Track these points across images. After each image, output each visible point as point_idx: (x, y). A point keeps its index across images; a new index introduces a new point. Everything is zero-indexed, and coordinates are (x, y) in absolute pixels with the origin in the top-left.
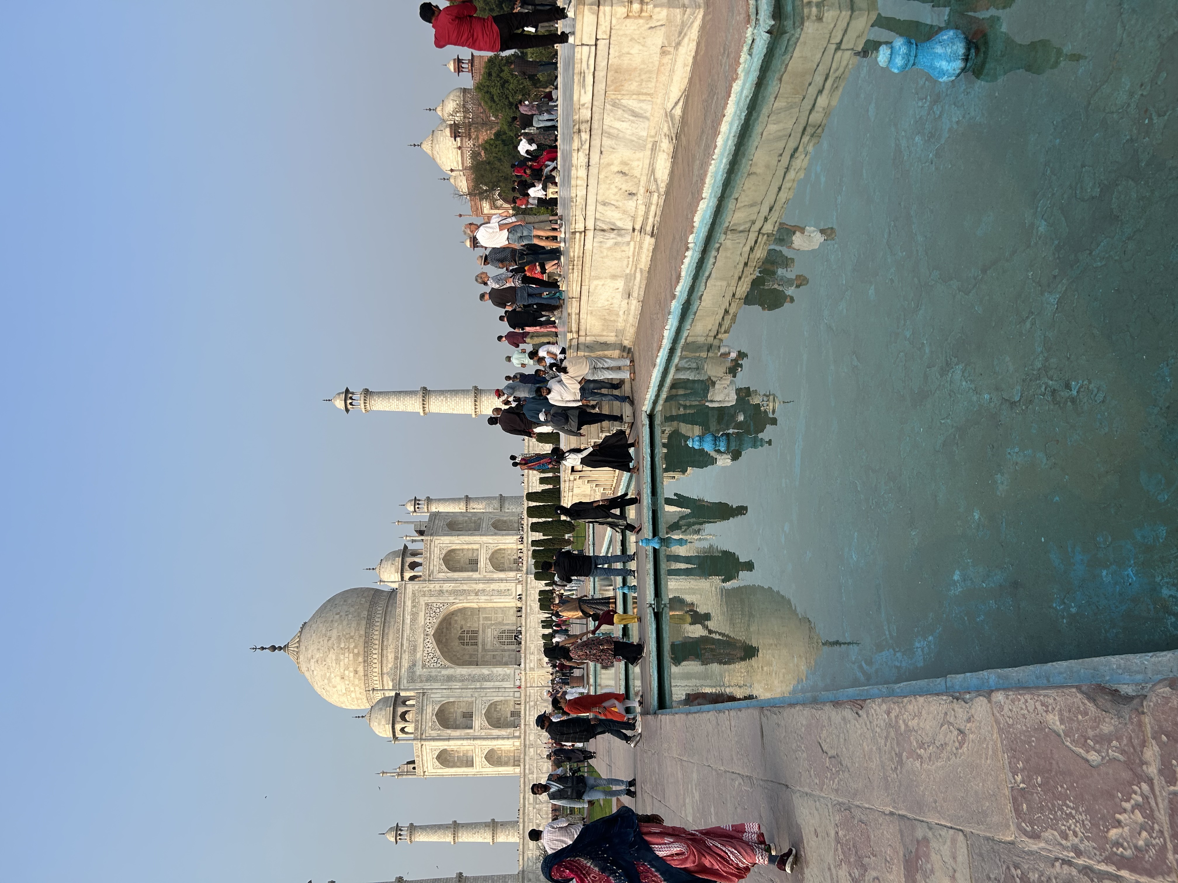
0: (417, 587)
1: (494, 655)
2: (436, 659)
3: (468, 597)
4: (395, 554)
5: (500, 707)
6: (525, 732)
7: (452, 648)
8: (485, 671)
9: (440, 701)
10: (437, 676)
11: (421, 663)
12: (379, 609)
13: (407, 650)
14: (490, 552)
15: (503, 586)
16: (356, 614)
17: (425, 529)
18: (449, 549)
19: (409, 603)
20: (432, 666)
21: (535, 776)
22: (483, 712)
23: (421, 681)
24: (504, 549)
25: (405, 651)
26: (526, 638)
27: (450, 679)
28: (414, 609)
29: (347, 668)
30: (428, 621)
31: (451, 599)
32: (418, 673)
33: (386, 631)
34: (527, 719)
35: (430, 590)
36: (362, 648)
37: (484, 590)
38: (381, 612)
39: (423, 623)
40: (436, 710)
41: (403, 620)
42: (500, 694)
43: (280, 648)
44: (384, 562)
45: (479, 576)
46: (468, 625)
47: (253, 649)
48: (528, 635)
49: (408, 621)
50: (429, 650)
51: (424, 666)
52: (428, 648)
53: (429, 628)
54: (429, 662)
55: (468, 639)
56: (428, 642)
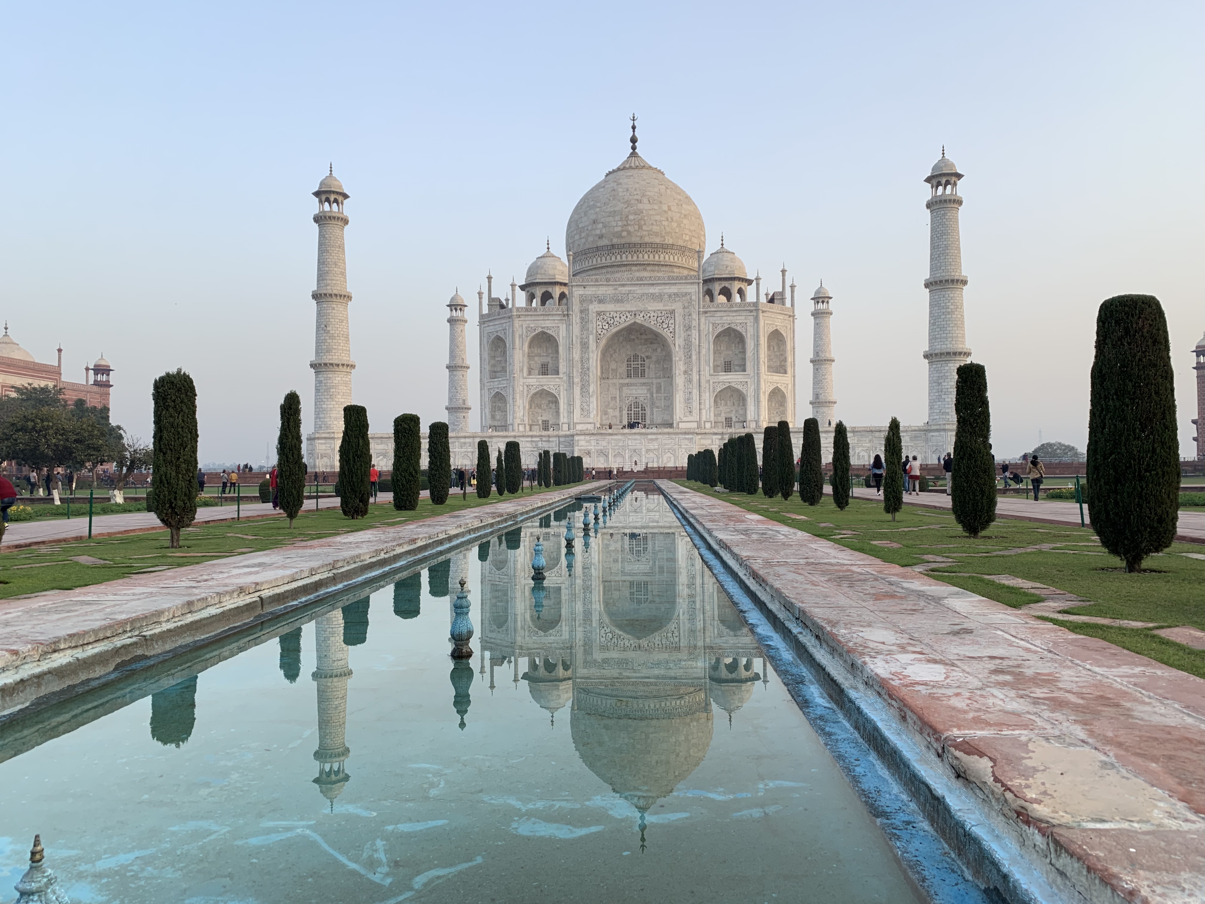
0: (693, 297)
1: (616, 397)
2: (606, 327)
3: (681, 363)
4: (742, 268)
5: (553, 406)
7: (622, 346)
8: (594, 388)
9: (558, 335)
10: (588, 329)
11: (602, 310)
12: (676, 257)
13: (617, 292)
14: (740, 387)
15: (695, 405)
16: (668, 229)
18: (744, 334)
19: (674, 289)
20: (598, 323)
22: (545, 388)
23: (582, 312)
24: (744, 405)
25: (616, 289)
27: (585, 346)
28: (666, 296)
30: (652, 315)
32: (591, 307)
33: (649, 268)
35: (690, 315)
36: (628, 241)
37: (690, 381)
38: (672, 260)
39: (649, 308)
40: (548, 332)
41: (653, 284)
42: (567, 407)
43: (634, 148)
44: (731, 256)
45: (708, 374)
46: (651, 366)
47: (634, 117)
49: (652, 290)
50: (618, 319)
51: (599, 314)
52: (620, 317)
53: (643, 317)
54: (603, 319)
55: (635, 366)
56: (627, 317)
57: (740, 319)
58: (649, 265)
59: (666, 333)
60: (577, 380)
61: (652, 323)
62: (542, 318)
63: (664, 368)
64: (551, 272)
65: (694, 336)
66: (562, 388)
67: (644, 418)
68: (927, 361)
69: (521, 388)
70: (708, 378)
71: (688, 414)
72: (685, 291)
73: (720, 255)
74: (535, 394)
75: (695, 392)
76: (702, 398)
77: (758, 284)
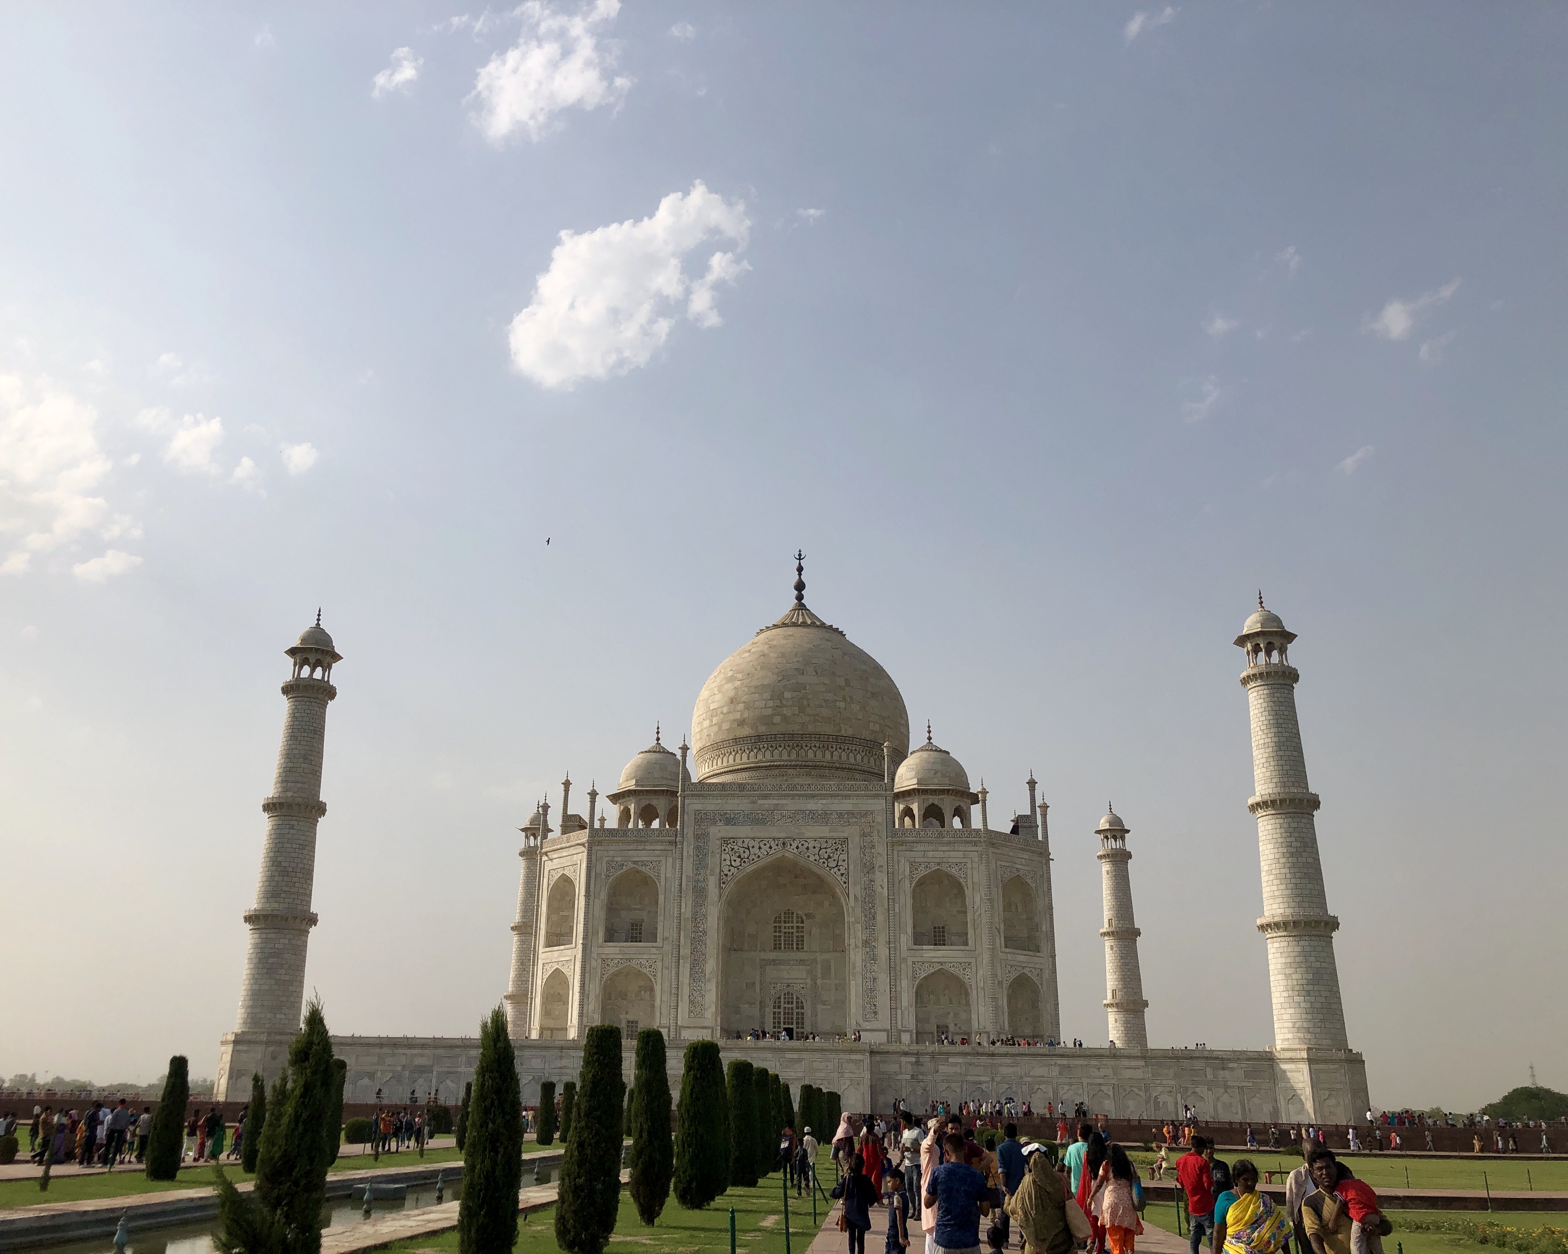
0: (880, 819)
1: (754, 983)
2: (738, 863)
3: (859, 926)
4: (960, 774)
5: (647, 996)
7: (765, 896)
8: (711, 965)
9: (658, 876)
10: (706, 867)
11: (730, 835)
12: (859, 757)
13: (757, 807)
14: (958, 973)
15: (883, 1001)
16: (846, 715)
18: (962, 881)
19: (846, 805)
20: (725, 856)
22: (635, 965)
23: (697, 837)
24: (968, 1004)
25: (754, 803)
27: (700, 893)
28: (834, 816)
29: (747, 708)
30: (811, 846)
31: (855, 890)
32: (713, 831)
35: (873, 847)
36: (782, 731)
37: (874, 958)
38: (852, 760)
39: (807, 835)
40: (643, 869)
41: (815, 796)
42: (665, 998)
43: (800, 598)
44: (944, 755)
45: (904, 948)
46: (814, 930)
47: (800, 555)
49: (813, 805)
50: (756, 850)
51: (725, 841)
52: (760, 848)
53: (797, 848)
54: (733, 849)
55: (787, 930)
56: (771, 847)
57: (955, 855)
58: (815, 767)
59: (834, 877)
60: (685, 952)
61: (812, 858)
62: (634, 846)
65: (879, 882)
66: (660, 965)
67: (801, 1022)
69: (594, 964)
70: (905, 955)
71: (871, 1016)
72: (864, 808)
73: (925, 754)
75: (883, 979)
76: (895, 989)
77: (984, 801)
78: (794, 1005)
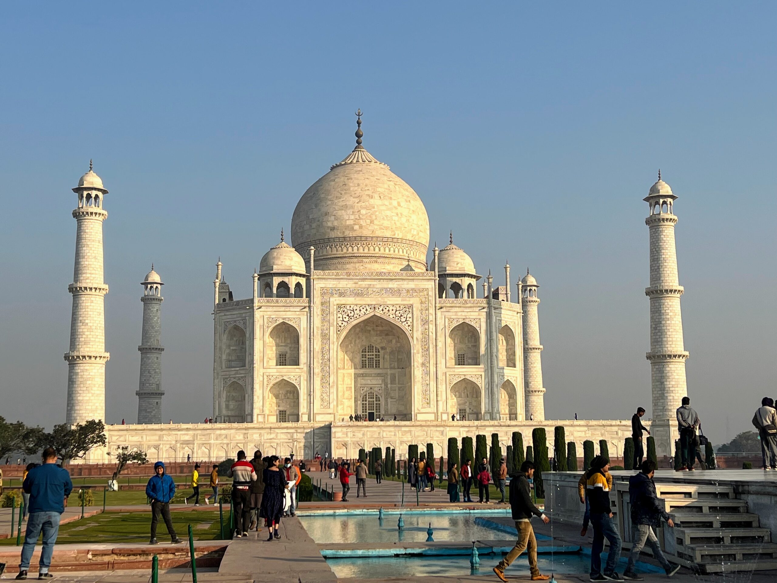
0: (430, 293)
1: (351, 387)
2: (347, 319)
3: (420, 355)
5: (291, 396)
6: (262, 428)
7: (359, 338)
9: (299, 326)
10: (329, 321)
11: (342, 302)
13: (357, 286)
14: (474, 380)
15: (433, 396)
16: (398, 224)
17: (500, 299)
18: (478, 329)
19: (411, 285)
20: (339, 315)
21: (212, 441)
22: (285, 378)
23: (322, 304)
25: (356, 283)
26: (372, 427)
27: (325, 337)
28: (404, 291)
30: (391, 309)
31: (417, 335)
33: (379, 260)
34: (277, 431)
35: (427, 310)
36: (360, 235)
37: (428, 373)
39: (389, 302)
40: (289, 323)
41: (392, 280)
42: (307, 398)
43: (358, 142)
46: (386, 356)
47: (359, 113)
48: (375, 429)
50: (358, 312)
51: (339, 306)
52: (360, 310)
53: (383, 310)
54: (344, 311)
55: (370, 357)
56: (367, 310)
57: (474, 315)
59: (405, 327)
60: (317, 370)
61: (391, 316)
62: (283, 309)
63: (398, 359)
64: (287, 263)
65: (430, 330)
66: (302, 378)
67: (379, 409)
68: (649, 361)
69: (261, 379)
70: (445, 370)
71: (425, 405)
72: (422, 287)
74: (274, 385)
75: (432, 384)
76: (439, 390)
78: (375, 400)
